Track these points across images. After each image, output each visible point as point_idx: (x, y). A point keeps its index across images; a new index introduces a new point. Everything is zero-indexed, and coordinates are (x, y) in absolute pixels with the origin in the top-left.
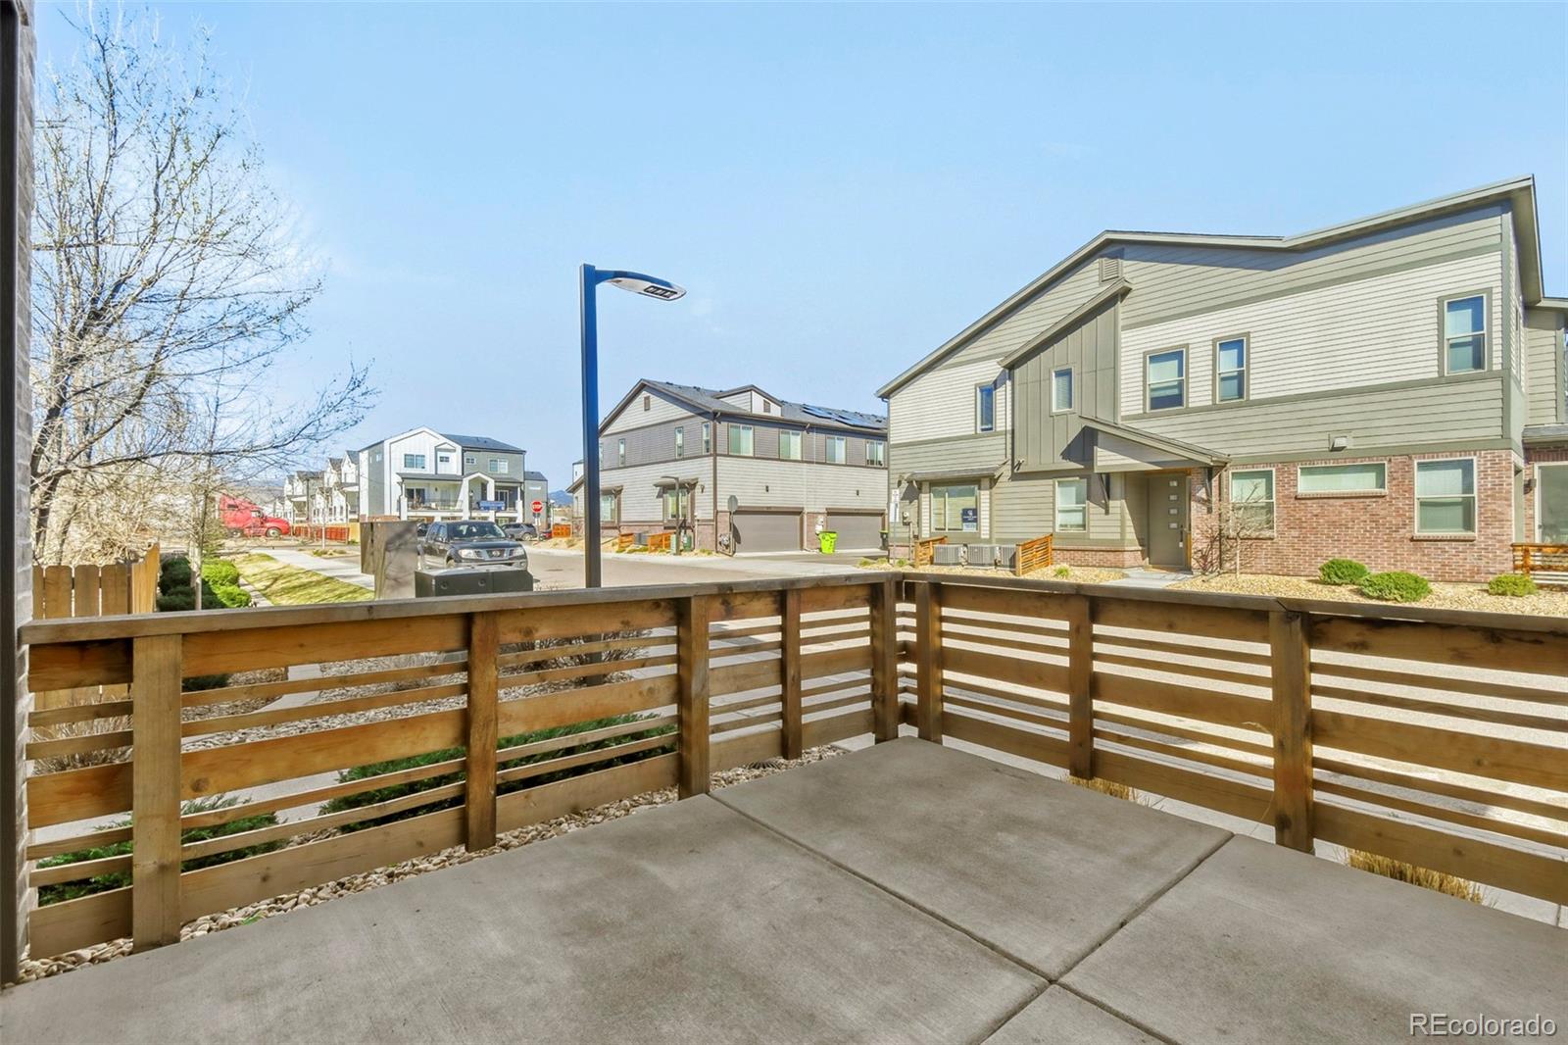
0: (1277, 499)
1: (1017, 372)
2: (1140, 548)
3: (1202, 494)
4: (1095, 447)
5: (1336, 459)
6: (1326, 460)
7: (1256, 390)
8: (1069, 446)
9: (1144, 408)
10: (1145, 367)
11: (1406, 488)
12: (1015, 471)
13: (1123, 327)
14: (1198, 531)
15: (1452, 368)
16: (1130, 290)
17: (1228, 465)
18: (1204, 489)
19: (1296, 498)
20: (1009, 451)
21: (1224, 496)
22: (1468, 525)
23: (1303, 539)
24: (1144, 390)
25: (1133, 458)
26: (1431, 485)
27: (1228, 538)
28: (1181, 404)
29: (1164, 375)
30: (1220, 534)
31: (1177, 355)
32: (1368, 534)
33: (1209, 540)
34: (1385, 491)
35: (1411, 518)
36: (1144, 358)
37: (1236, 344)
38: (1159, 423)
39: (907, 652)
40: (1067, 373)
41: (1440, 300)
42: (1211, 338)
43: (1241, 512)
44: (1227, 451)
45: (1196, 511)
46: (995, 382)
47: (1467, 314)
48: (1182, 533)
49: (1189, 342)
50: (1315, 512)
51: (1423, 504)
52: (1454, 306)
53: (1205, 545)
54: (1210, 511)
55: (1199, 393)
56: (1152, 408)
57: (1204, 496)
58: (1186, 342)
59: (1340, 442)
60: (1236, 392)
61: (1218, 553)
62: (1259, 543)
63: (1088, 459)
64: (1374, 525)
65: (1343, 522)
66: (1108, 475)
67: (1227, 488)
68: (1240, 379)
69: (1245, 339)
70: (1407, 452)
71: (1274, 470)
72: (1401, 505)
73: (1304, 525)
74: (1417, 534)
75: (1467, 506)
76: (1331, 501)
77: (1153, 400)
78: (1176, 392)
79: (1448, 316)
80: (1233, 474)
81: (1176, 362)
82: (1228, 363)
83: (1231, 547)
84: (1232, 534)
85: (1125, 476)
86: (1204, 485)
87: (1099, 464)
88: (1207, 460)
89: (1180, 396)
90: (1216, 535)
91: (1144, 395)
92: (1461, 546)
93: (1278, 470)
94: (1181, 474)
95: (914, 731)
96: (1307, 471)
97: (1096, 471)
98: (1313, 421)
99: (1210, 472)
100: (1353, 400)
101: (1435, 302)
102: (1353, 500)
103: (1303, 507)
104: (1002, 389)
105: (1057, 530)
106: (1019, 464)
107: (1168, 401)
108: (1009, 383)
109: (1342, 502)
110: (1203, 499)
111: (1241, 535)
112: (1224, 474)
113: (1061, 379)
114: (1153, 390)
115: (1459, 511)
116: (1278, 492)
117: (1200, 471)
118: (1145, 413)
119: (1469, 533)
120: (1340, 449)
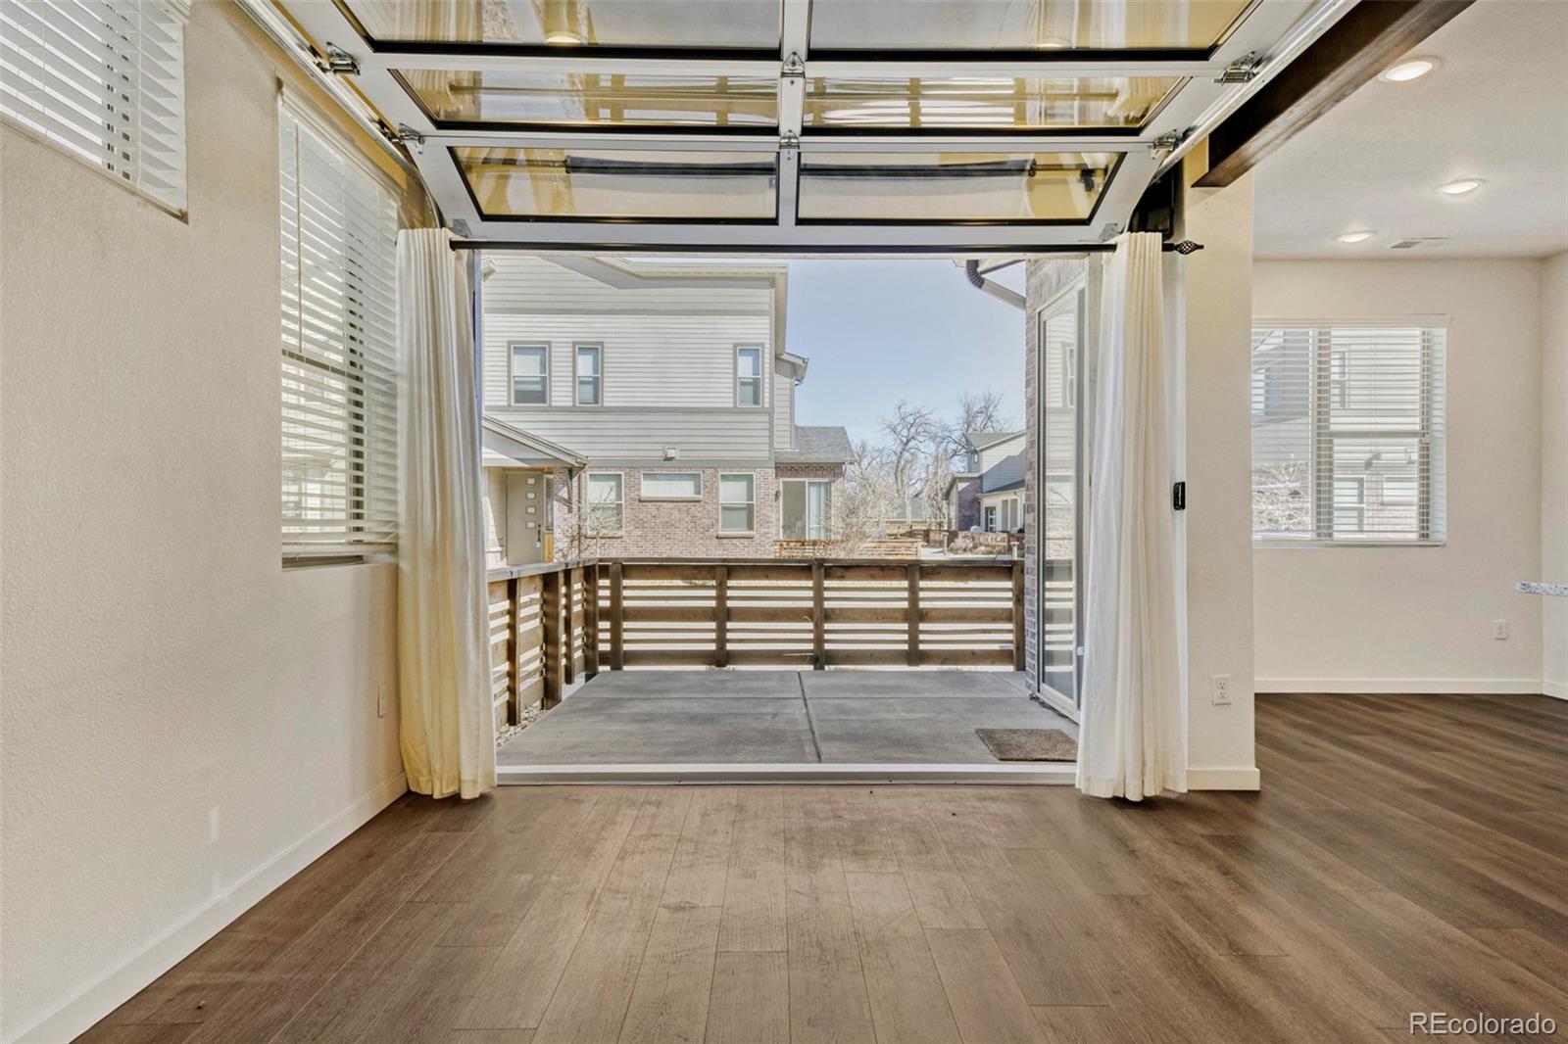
0: (626, 501)
2: (500, 549)
3: (564, 494)
5: (666, 466)
6: (661, 468)
7: (610, 399)
9: (509, 400)
10: (509, 357)
11: (714, 495)
13: (486, 309)
14: (559, 530)
15: (742, 402)
16: (494, 271)
17: (587, 467)
18: (566, 489)
19: (640, 501)
21: (583, 497)
22: (750, 527)
23: (644, 537)
24: (509, 381)
25: (501, 453)
26: (731, 493)
27: (586, 537)
28: (544, 402)
29: (527, 368)
30: (579, 533)
31: (542, 350)
32: (689, 533)
33: (569, 540)
34: (701, 497)
35: (717, 520)
37: (593, 349)
38: (521, 418)
39: (605, 615)
41: (735, 345)
42: (570, 340)
43: (600, 512)
44: (585, 453)
45: (558, 511)
47: (750, 360)
48: (539, 532)
49: (552, 339)
50: (654, 514)
51: (724, 509)
52: (744, 352)
53: (566, 544)
54: (570, 511)
55: (561, 394)
56: (517, 401)
57: (566, 496)
58: (549, 339)
59: (671, 453)
60: (592, 397)
61: (577, 552)
62: (611, 541)
64: (693, 525)
65: (673, 522)
67: (586, 489)
68: (596, 383)
69: (600, 347)
70: (714, 465)
71: (623, 473)
72: (710, 508)
73: (646, 525)
74: (721, 533)
75: (750, 509)
76: (665, 504)
77: (517, 392)
78: (538, 388)
79: (740, 359)
80: (591, 475)
81: (538, 358)
82: (585, 365)
83: (589, 546)
84: (590, 533)
85: (489, 471)
86: (565, 483)
88: (571, 461)
89: (543, 393)
90: (575, 533)
91: (509, 386)
92: (746, 542)
93: (626, 474)
94: (540, 473)
95: (607, 668)
96: (648, 476)
98: (653, 432)
99: (571, 472)
100: (680, 418)
101: (731, 346)
102: (680, 504)
103: (644, 509)
107: (532, 396)
109: (671, 505)
110: (565, 500)
112: (583, 475)
114: (516, 383)
115: (744, 515)
116: (626, 495)
117: (562, 470)
118: (509, 405)
119: (751, 532)
120: (671, 459)
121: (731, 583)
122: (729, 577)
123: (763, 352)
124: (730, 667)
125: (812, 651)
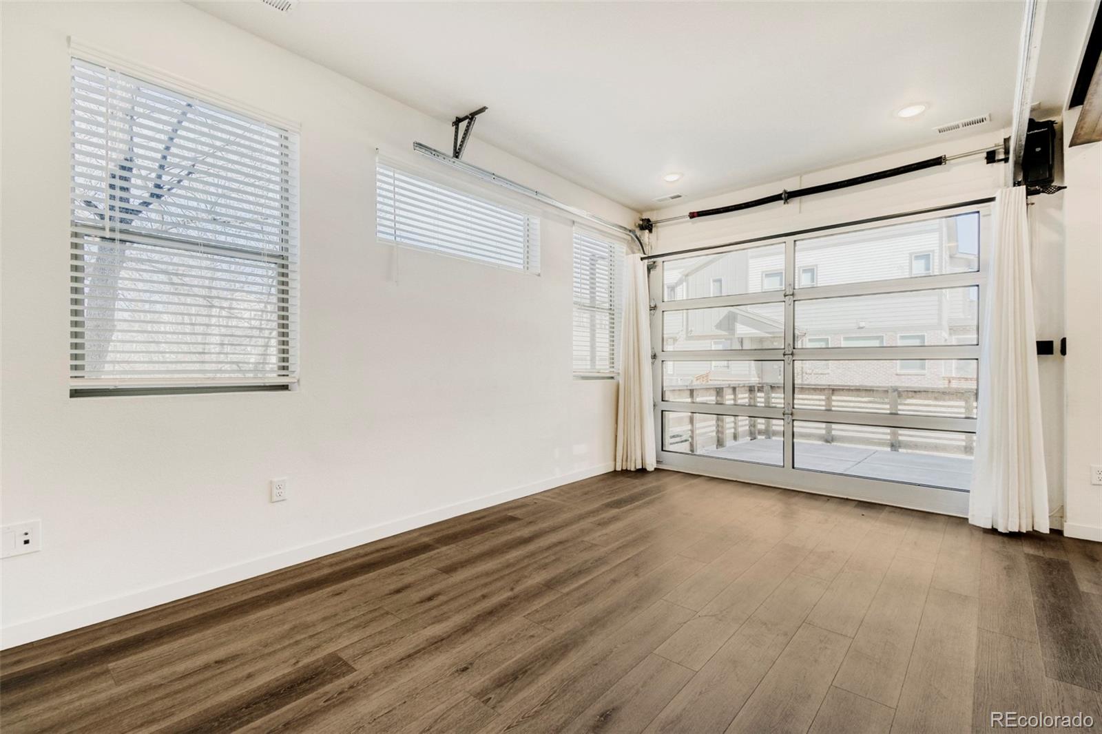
1: (690, 278)
4: (736, 323)
5: (859, 332)
6: (855, 333)
8: (720, 321)
10: (762, 280)
12: (689, 335)
13: (751, 257)
17: (806, 334)
20: (685, 323)
22: (923, 368)
23: (844, 374)
25: (756, 329)
30: (802, 371)
31: (779, 274)
32: (875, 372)
35: (896, 364)
36: (762, 274)
37: (811, 269)
40: (720, 281)
41: (911, 254)
44: (806, 328)
46: (676, 283)
47: (922, 263)
52: (917, 257)
59: (862, 324)
62: (822, 376)
63: (731, 329)
64: (878, 367)
65: (864, 365)
66: (742, 339)
69: (814, 267)
70: (894, 330)
71: (829, 337)
73: (845, 366)
74: (898, 372)
79: (914, 262)
80: (809, 339)
81: (779, 278)
82: (807, 279)
83: (808, 378)
85: (751, 340)
87: (738, 332)
92: (919, 378)
93: (832, 337)
96: (847, 338)
97: (736, 336)
98: (850, 314)
101: (908, 255)
104: (681, 286)
105: (713, 369)
106: (691, 331)
108: (684, 284)
111: (814, 372)
113: (715, 284)
119: (923, 371)
120: (862, 328)
121: (834, 398)
122: (833, 394)
123: (933, 256)
124: (834, 444)
125: (889, 440)
